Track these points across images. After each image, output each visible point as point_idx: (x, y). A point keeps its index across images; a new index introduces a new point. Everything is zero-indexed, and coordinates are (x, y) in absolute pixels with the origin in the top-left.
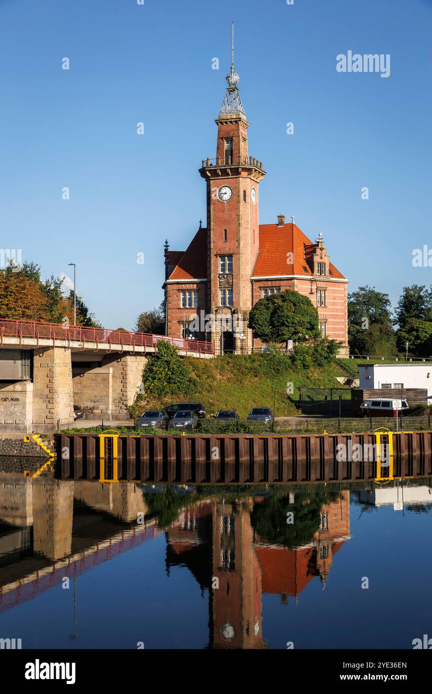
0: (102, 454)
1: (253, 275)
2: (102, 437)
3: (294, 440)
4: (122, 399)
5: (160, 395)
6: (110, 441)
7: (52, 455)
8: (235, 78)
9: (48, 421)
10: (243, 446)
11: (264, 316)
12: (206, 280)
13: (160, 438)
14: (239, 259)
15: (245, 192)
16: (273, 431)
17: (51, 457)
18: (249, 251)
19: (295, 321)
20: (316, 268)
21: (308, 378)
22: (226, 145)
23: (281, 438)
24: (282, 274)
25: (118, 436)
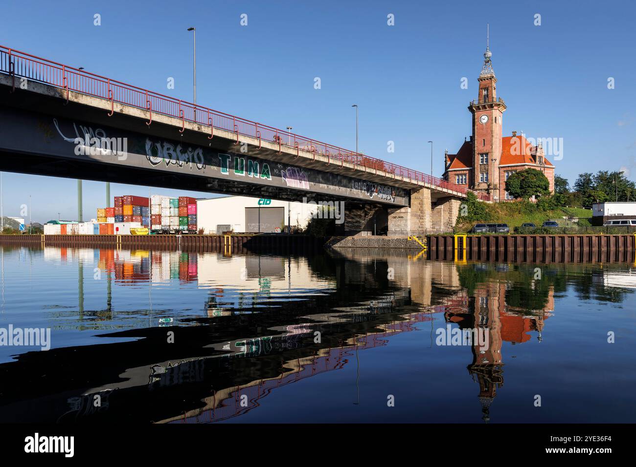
0: (456, 246)
1: (500, 164)
2: (456, 237)
3: (581, 238)
4: (449, 223)
5: (470, 221)
6: (461, 239)
7: (425, 247)
8: (489, 54)
9: (420, 229)
10: (548, 241)
11: (516, 183)
12: (471, 168)
13: (494, 237)
14: (492, 155)
15: (496, 118)
16: (565, 233)
17: (425, 248)
18: (498, 150)
19: (537, 185)
20: (537, 159)
21: (547, 216)
22: (484, 93)
23: (573, 237)
24: (518, 163)
25: (466, 236)
